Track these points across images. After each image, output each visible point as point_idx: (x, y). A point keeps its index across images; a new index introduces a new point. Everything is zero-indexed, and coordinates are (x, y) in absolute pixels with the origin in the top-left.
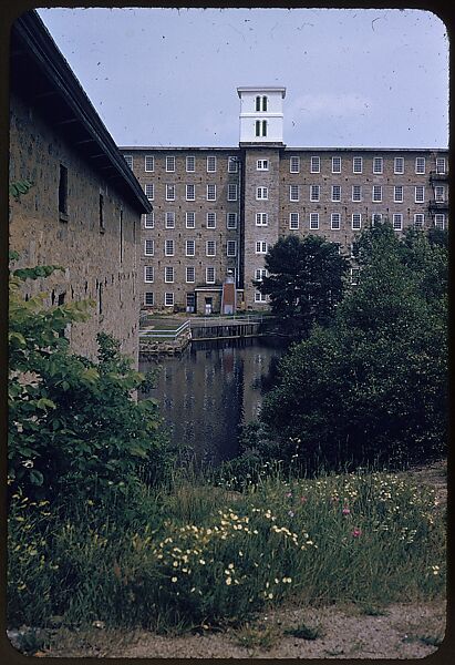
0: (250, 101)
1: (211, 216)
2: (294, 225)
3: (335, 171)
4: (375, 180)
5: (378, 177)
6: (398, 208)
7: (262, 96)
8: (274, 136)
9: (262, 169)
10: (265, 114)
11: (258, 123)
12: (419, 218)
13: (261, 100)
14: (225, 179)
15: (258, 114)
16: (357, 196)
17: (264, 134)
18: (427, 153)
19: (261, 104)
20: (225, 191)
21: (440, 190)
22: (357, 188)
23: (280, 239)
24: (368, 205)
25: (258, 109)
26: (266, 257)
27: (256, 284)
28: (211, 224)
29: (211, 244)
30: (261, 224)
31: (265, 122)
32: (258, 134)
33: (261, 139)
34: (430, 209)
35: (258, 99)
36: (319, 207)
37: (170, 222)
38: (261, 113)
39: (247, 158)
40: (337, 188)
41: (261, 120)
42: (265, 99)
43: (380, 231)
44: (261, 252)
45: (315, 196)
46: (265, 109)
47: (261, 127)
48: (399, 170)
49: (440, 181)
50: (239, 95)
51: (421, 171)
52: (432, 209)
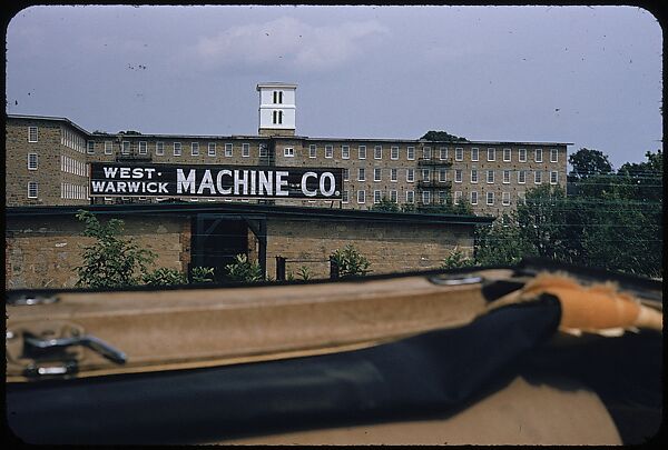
0: (267, 96)
4: (376, 164)
5: (378, 161)
7: (278, 92)
8: (288, 123)
9: (289, 155)
10: (280, 106)
11: (275, 113)
12: (410, 193)
14: (256, 162)
15: (275, 105)
16: (361, 178)
17: (280, 122)
18: (416, 143)
19: (278, 98)
21: (426, 172)
22: (362, 170)
24: (371, 184)
25: (275, 102)
31: (281, 113)
32: (275, 122)
33: (277, 126)
34: (419, 187)
35: (275, 93)
38: (278, 105)
40: (346, 170)
41: (278, 111)
42: (281, 93)
46: (281, 102)
47: (278, 117)
48: (396, 157)
49: (426, 165)
50: (259, 89)
51: (412, 157)
52: (421, 187)
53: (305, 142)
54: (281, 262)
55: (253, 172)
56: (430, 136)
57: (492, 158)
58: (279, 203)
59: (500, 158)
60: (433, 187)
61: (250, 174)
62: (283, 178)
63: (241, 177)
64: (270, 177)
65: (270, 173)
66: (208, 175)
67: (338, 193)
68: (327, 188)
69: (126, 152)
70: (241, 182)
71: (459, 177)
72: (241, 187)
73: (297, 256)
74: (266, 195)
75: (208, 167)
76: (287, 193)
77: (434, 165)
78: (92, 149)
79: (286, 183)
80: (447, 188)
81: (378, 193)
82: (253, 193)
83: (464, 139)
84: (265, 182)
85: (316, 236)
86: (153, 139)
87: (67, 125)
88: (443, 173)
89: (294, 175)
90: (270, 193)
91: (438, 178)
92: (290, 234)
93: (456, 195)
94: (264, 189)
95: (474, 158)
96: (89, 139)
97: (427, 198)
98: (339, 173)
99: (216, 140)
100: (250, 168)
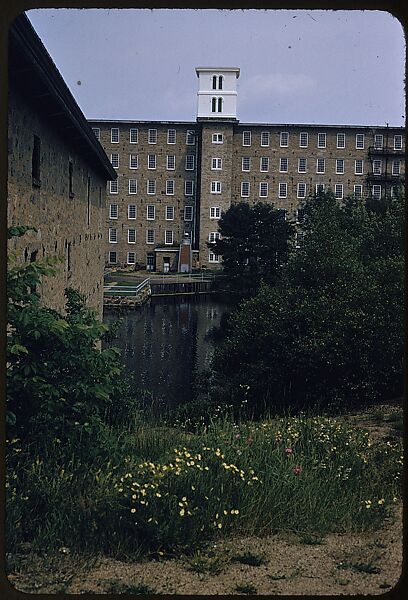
0: (207, 79)
1: (170, 184)
2: (245, 193)
3: (283, 145)
4: (319, 154)
5: (322, 150)
6: (339, 179)
7: (218, 76)
8: (228, 112)
9: (217, 142)
10: (221, 92)
11: (214, 100)
12: (358, 188)
13: (218, 79)
14: (184, 151)
15: (214, 92)
16: (302, 169)
17: (220, 111)
18: (366, 130)
19: (217, 83)
20: (183, 161)
21: (378, 163)
22: (303, 160)
23: (232, 206)
24: (313, 176)
25: (214, 88)
26: (220, 222)
27: (210, 245)
28: (170, 191)
29: (170, 209)
30: (216, 192)
31: (220, 100)
32: (214, 110)
33: (217, 115)
34: (368, 180)
35: (215, 78)
36: (268, 177)
37: (133, 189)
38: (217, 91)
39: (204, 132)
40: (284, 160)
41: (217, 97)
42: (221, 78)
43: (323, 199)
44: (215, 217)
45: (265, 168)
46: (220, 88)
47: (217, 104)
48: (341, 145)
49: (377, 154)
51: (361, 146)
52: (371, 180)
53: (234, 126)
60: (386, 181)
77: (387, 156)
88: (397, 164)
91: (391, 170)
97: (378, 193)
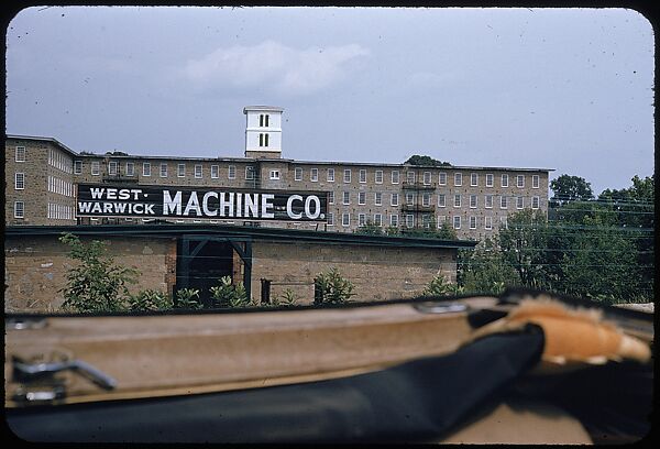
0: (254, 118)
3: (330, 180)
4: (360, 188)
5: (363, 186)
6: (379, 209)
7: (265, 115)
8: (274, 145)
9: (275, 178)
10: (267, 129)
11: (261, 135)
12: (394, 217)
14: (242, 185)
15: (262, 128)
16: (347, 200)
17: (267, 145)
18: (400, 167)
19: (264, 121)
21: (410, 197)
22: (347, 193)
24: (355, 207)
25: (261, 125)
31: (267, 136)
32: (261, 145)
33: (266, 149)
34: (402, 211)
35: (262, 116)
38: (264, 128)
39: (262, 169)
40: (330, 193)
41: (264, 134)
42: (267, 116)
46: (267, 125)
47: (264, 140)
48: (379, 180)
49: (410, 189)
50: (246, 112)
51: (396, 181)
52: (405, 210)
53: (290, 164)
54: (266, 285)
55: (239, 195)
56: (414, 160)
57: (475, 183)
58: (264, 225)
59: (483, 182)
60: (417, 211)
61: (235, 196)
62: (269, 201)
63: (227, 200)
64: (256, 200)
65: (256, 196)
66: (194, 197)
67: (323, 216)
68: (313, 212)
69: (113, 173)
70: (227, 204)
71: (442, 201)
72: (227, 209)
73: (281, 278)
74: (251, 217)
75: (194, 189)
76: (272, 216)
77: (418, 189)
78: (79, 170)
79: (271, 205)
80: (430, 212)
81: (362, 216)
82: (239, 215)
83: (448, 164)
84: (251, 205)
85: (300, 258)
86: (140, 160)
87: (54, 145)
88: (426, 197)
89: (280, 199)
90: (255, 216)
91: (422, 202)
92: (275, 256)
93: (439, 220)
94: (250, 211)
95: (458, 183)
96: (76, 159)
97: (412, 222)
98: (324, 197)
99: (204, 161)
100: (236, 191)
